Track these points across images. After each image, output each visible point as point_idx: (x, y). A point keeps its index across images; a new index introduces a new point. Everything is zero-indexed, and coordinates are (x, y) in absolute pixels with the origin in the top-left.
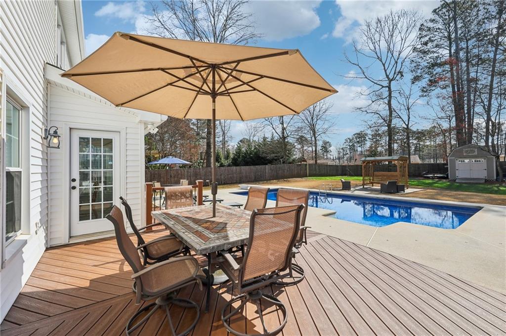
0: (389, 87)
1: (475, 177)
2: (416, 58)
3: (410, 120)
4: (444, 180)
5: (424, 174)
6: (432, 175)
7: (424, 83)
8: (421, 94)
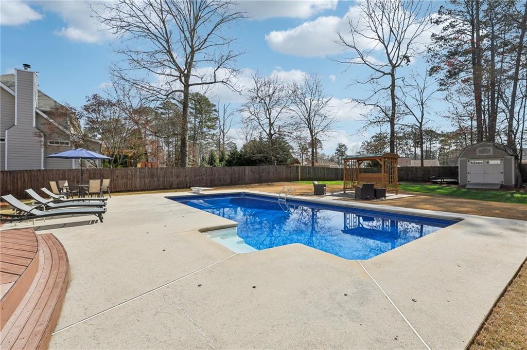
0: (392, 75)
1: (490, 182)
2: (433, 46)
3: (424, 117)
4: (454, 186)
5: (433, 179)
6: (440, 180)
7: (442, 75)
8: (438, 87)
